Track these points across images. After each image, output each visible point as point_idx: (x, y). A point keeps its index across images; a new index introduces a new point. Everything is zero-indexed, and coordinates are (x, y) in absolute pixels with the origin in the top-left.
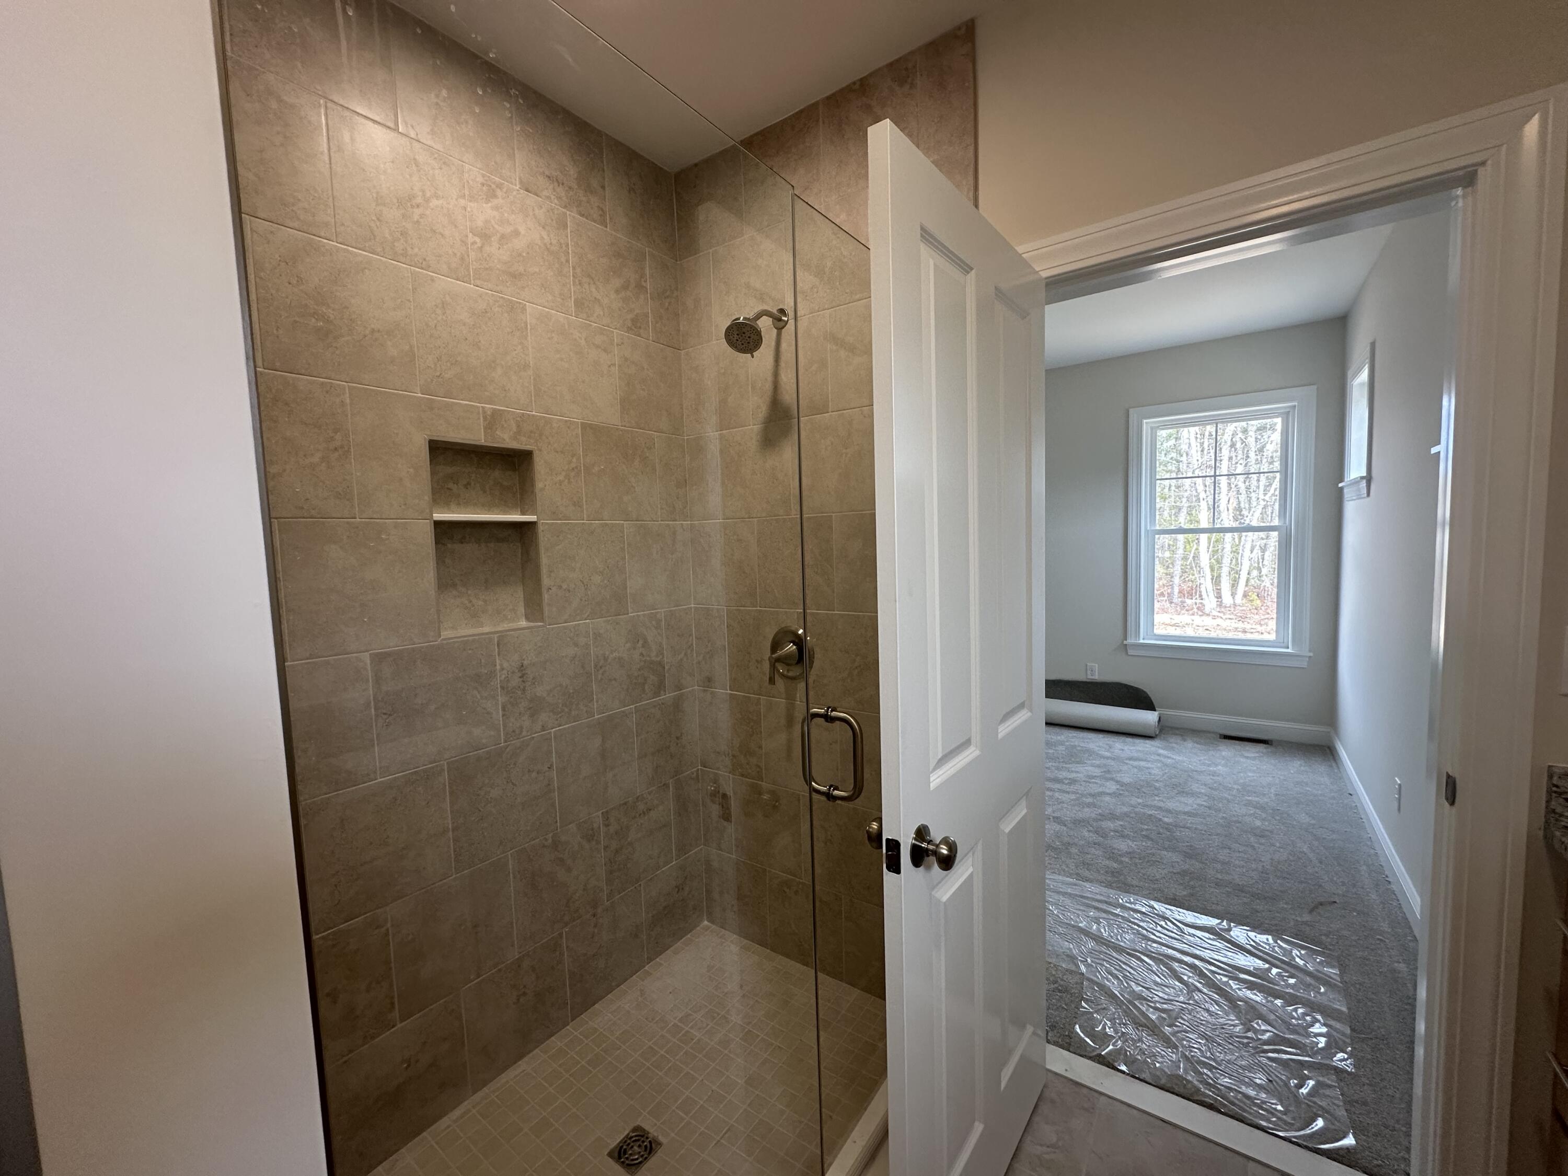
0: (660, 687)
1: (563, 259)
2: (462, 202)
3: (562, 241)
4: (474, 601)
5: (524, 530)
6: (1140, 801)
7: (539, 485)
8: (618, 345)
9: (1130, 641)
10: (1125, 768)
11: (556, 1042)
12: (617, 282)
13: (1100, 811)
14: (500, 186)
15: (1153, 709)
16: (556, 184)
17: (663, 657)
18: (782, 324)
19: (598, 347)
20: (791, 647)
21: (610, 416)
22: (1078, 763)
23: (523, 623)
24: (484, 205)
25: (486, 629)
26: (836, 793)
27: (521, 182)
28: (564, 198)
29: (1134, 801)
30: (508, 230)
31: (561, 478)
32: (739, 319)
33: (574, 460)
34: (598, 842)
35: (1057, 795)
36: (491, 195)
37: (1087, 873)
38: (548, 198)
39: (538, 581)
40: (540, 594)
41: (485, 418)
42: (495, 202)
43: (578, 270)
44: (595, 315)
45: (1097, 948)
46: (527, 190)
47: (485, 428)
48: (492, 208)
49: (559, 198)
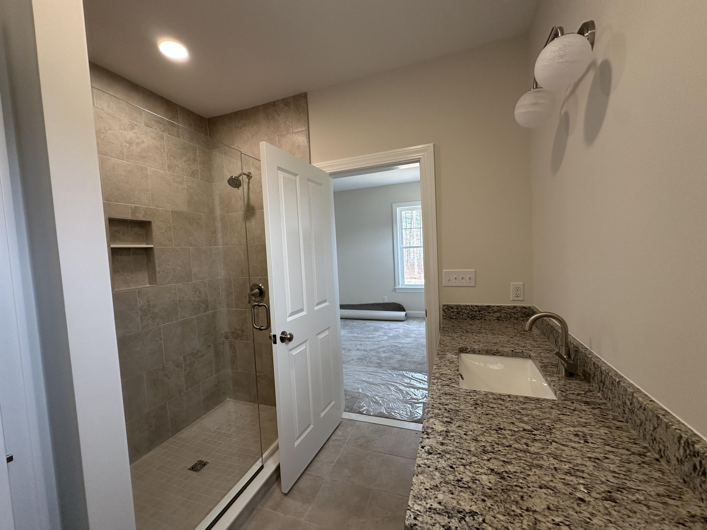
0: (206, 309)
1: (162, 151)
2: (121, 131)
3: (162, 144)
4: (127, 277)
5: (148, 251)
6: (393, 341)
7: (154, 234)
8: (186, 181)
9: (397, 287)
10: (392, 331)
11: (165, 444)
12: (185, 159)
13: (379, 346)
14: (136, 125)
15: (404, 311)
16: (159, 123)
17: (207, 297)
18: (250, 177)
19: (178, 182)
20: (257, 290)
21: (183, 207)
22: (376, 332)
23: (148, 285)
24: (130, 132)
25: (133, 288)
26: (262, 328)
27: (145, 124)
28: (163, 129)
29: (392, 341)
30: (140, 141)
31: (163, 231)
32: (232, 177)
33: (169, 224)
34: (181, 368)
35: (367, 343)
36: (133, 128)
37: (370, 365)
38: (156, 129)
39: (155, 269)
40: (155, 274)
41: (131, 210)
42: (134, 131)
43: (169, 154)
44: (176, 171)
45: (367, 385)
46: (148, 126)
47: (132, 213)
48: (133, 133)
49: (161, 129)
